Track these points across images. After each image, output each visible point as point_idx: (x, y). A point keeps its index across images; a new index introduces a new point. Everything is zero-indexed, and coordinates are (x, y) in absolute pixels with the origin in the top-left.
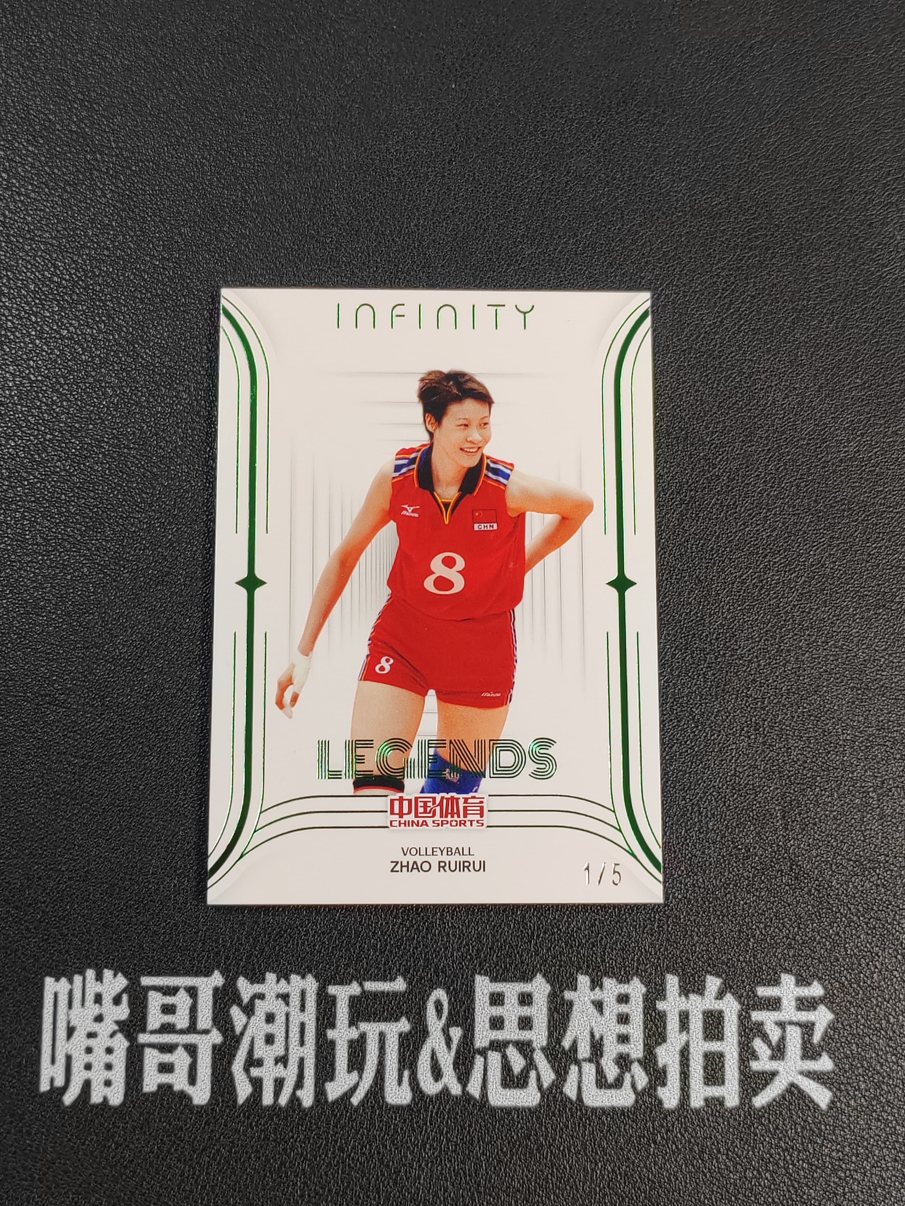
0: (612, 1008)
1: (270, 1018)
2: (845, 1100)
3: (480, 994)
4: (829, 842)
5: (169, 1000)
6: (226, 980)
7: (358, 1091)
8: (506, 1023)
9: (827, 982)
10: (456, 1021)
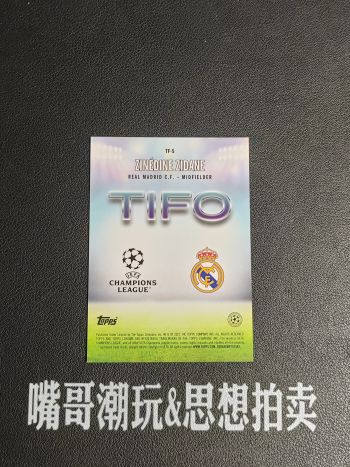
1: (111, 398)
3: (188, 389)
5: (75, 392)
6: (95, 384)
7: (143, 425)
8: (197, 400)
9: (314, 385)
10: (179, 399)
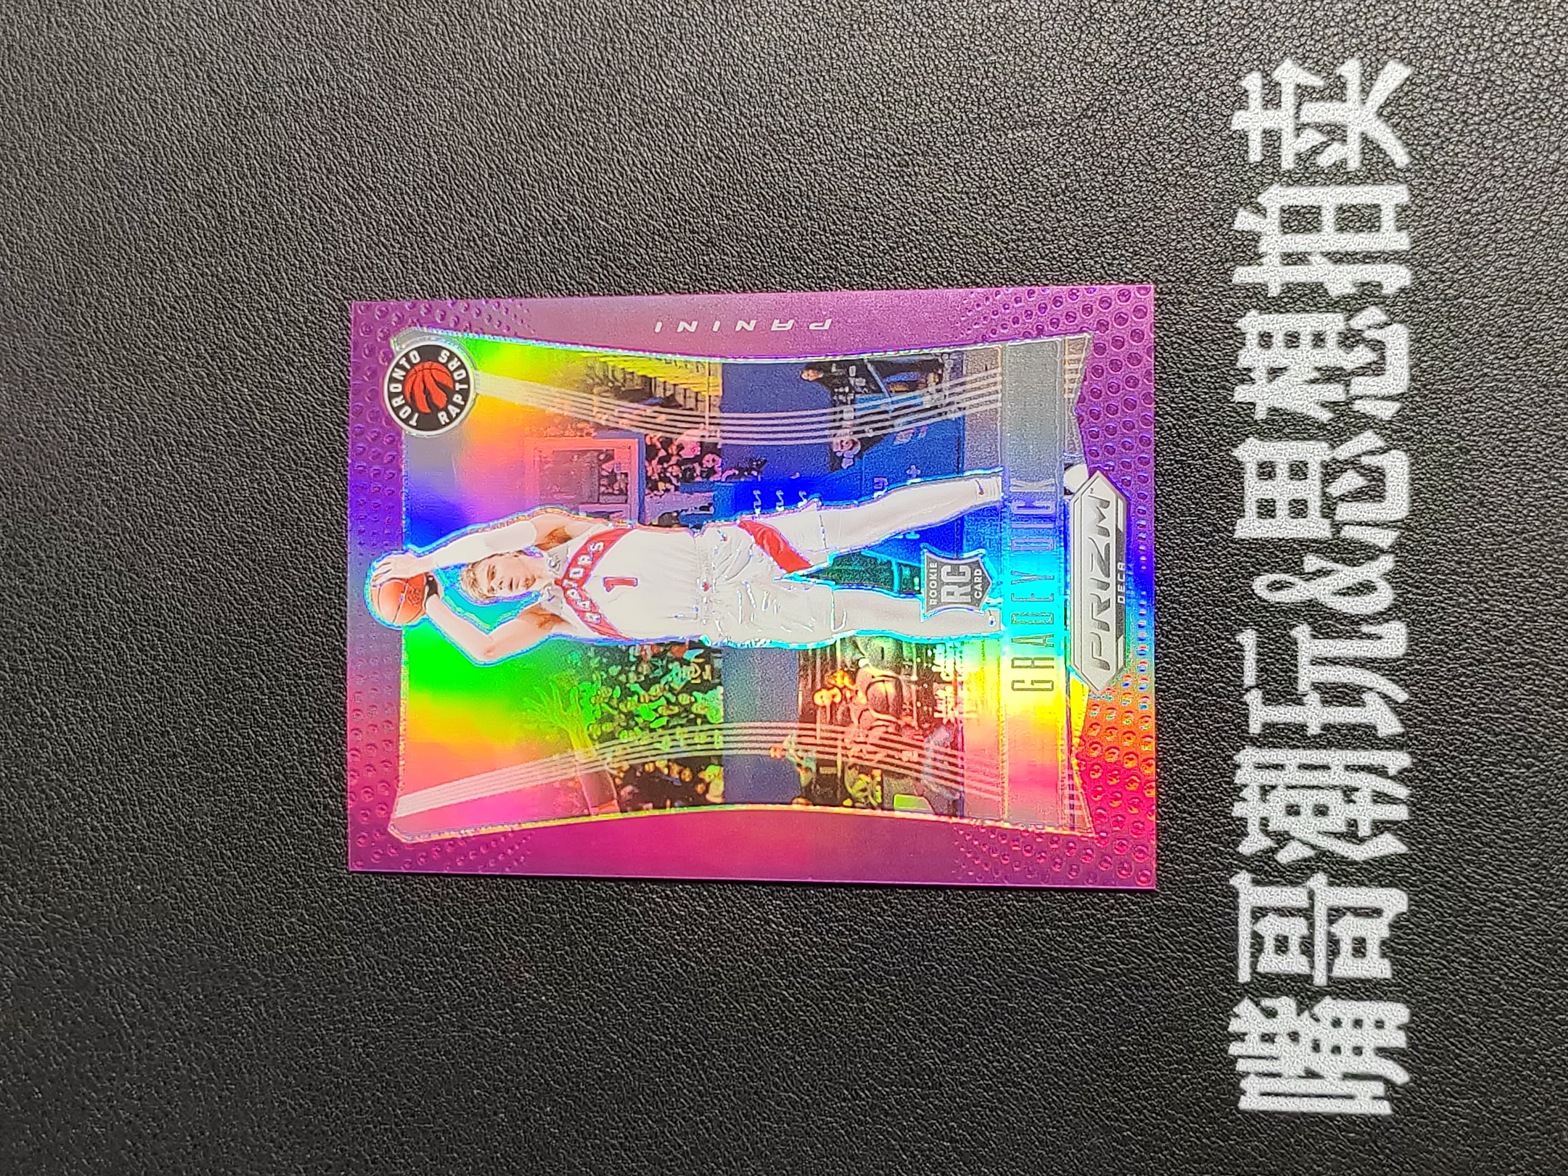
0: (1278, 355)
1: (1293, 810)
2: (1400, 43)
3: (1259, 531)
4: (1055, 67)
5: (1269, 944)
6: (1241, 868)
7: (1389, 693)
8: (1297, 496)
9: (1243, 68)
10: (1296, 563)
